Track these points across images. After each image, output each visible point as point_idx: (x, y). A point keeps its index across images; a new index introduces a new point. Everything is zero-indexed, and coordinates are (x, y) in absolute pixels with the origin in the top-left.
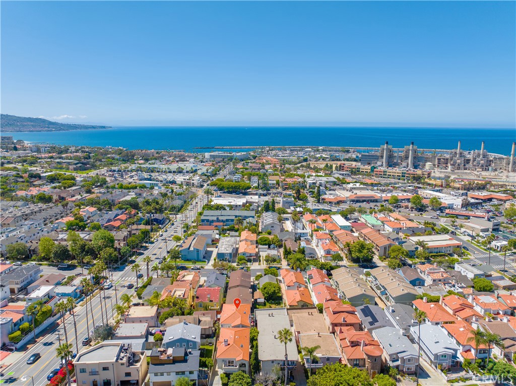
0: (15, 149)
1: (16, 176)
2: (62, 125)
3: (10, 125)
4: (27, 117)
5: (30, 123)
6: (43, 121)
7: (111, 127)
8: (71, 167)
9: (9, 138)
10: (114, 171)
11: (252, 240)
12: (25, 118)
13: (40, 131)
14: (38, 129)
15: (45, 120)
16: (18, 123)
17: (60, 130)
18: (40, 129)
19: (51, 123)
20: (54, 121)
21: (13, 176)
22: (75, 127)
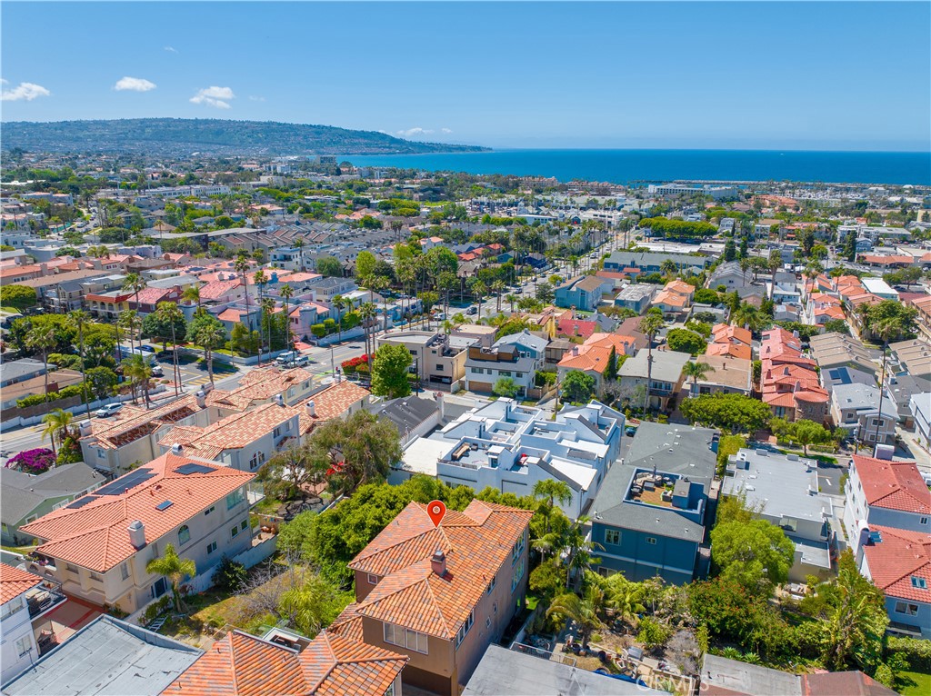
0: (339, 173)
1: (336, 203)
2: (411, 144)
3: (334, 143)
4: (359, 129)
5: (362, 141)
6: (384, 137)
7: (490, 149)
8: (415, 195)
9: (331, 160)
10: (482, 203)
11: (683, 292)
12: (356, 131)
13: (377, 154)
14: (374, 150)
15: (385, 135)
16: (346, 141)
17: (407, 153)
18: (377, 151)
19: (393, 140)
20: (399, 138)
21: (332, 202)
22: (431, 147)
